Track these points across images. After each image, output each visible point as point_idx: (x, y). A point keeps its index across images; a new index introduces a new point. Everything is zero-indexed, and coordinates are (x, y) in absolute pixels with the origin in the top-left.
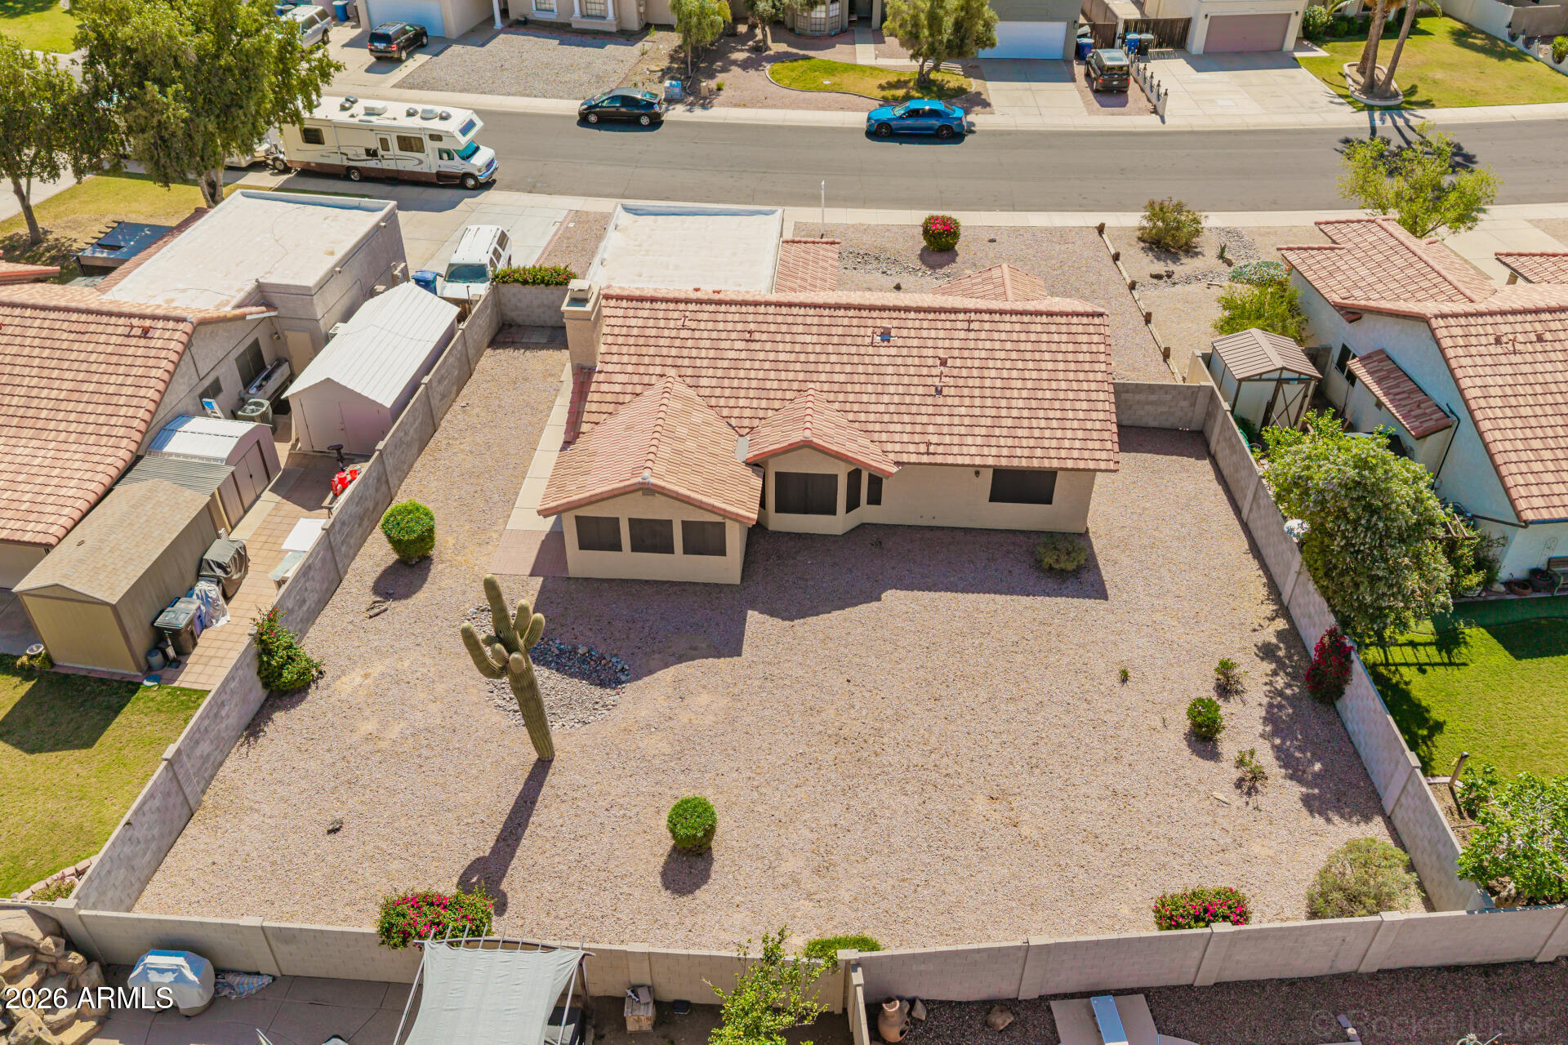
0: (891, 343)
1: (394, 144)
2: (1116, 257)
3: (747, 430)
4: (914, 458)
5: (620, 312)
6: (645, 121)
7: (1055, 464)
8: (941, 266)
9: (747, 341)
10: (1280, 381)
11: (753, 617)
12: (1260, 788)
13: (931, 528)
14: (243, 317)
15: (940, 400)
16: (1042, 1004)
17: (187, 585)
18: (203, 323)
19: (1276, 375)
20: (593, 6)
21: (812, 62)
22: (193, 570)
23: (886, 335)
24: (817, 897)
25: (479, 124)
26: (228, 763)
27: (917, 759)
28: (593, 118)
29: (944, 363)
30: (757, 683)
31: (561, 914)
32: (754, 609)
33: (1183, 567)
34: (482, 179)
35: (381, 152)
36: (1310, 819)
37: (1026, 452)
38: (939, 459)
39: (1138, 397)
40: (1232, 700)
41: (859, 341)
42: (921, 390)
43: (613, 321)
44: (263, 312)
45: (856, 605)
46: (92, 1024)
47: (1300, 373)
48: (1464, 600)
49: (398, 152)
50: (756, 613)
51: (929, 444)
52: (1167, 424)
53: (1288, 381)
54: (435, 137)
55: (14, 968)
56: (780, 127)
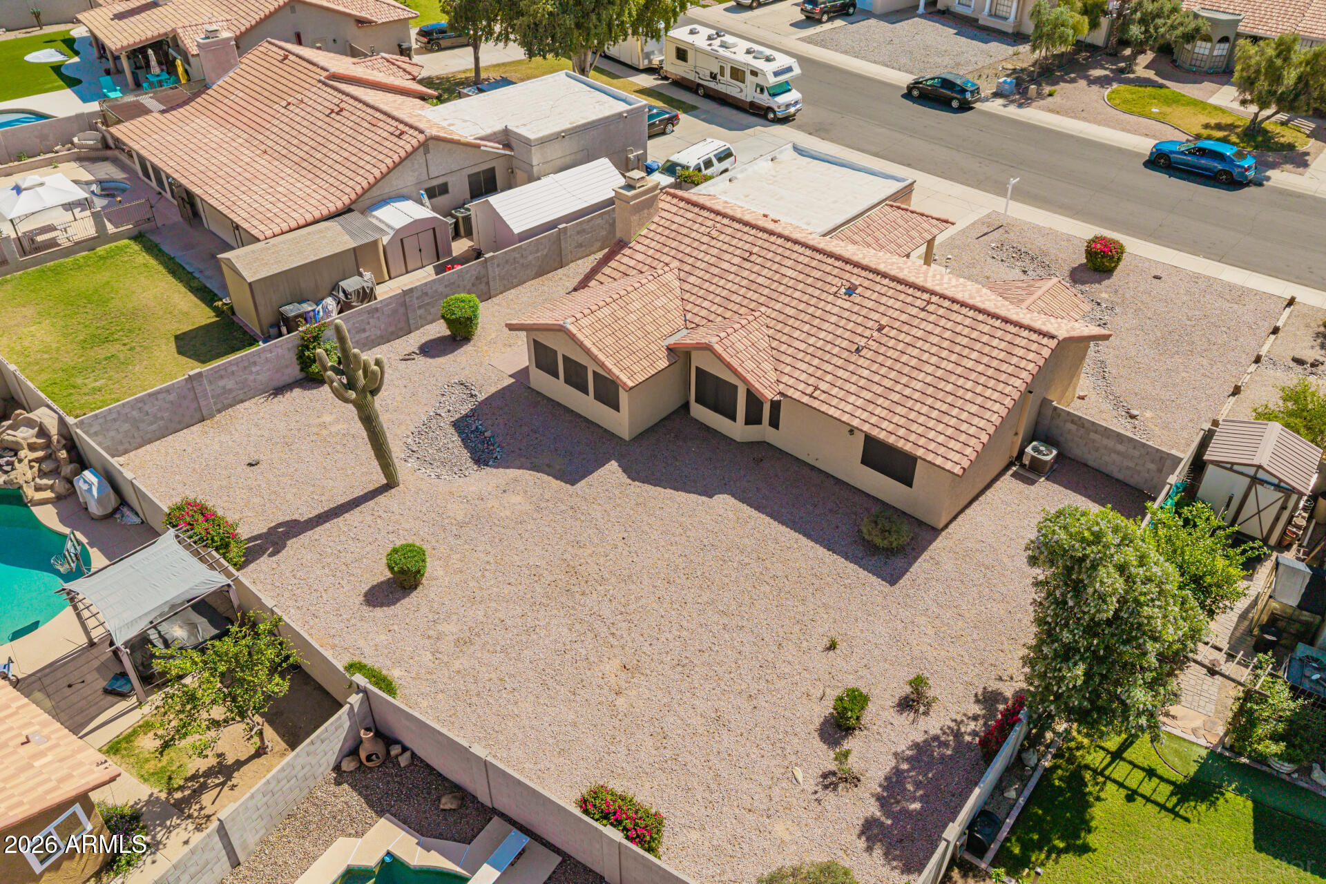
0: (850, 299)
1: (728, 72)
2: (1276, 331)
3: (694, 326)
4: (797, 395)
5: (674, 209)
6: (955, 104)
7: (920, 452)
8: (1083, 283)
9: (744, 259)
10: (1255, 480)
11: (613, 465)
12: (840, 789)
13: (813, 468)
14: (478, 146)
15: (854, 358)
16: (488, 813)
17: (320, 296)
18: (437, 139)
19: (1251, 471)
20: (1002, 8)
21: (1163, 91)
22: (330, 287)
23: (851, 291)
24: (438, 655)
25: (797, 71)
26: (247, 404)
27: (606, 612)
28: (915, 93)
29: (880, 329)
30: (563, 507)
31: (298, 576)
32: (617, 461)
33: (997, 596)
34: (780, 115)
35: (719, 77)
36: (855, 837)
37: (891, 427)
38: (816, 404)
39: (1105, 441)
40: (905, 714)
41: (827, 287)
42: (845, 344)
43: (665, 214)
44: (498, 149)
45: (689, 492)
46: (53, 495)
47: (1281, 480)
48: (1264, 768)
49: (729, 79)
50: (616, 464)
51: (816, 388)
52: (1131, 481)
53: (1262, 482)
54: (754, 73)
55: (35, 443)
56: (1072, 136)
